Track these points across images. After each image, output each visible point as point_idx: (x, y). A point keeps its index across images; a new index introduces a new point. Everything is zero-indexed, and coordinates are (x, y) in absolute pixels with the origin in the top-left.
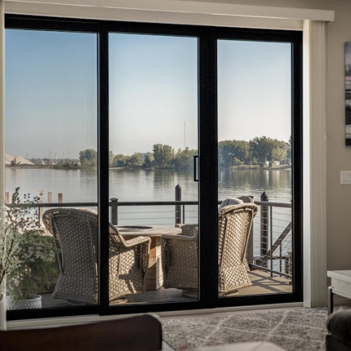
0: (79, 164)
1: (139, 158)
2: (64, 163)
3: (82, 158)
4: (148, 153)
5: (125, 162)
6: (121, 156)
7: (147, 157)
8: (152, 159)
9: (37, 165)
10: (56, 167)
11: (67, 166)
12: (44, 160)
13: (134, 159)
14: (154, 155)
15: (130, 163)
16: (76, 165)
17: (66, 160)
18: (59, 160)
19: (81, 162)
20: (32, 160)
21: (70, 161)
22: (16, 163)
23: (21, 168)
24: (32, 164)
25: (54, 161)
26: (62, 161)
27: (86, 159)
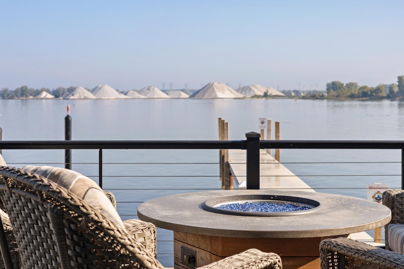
0: (326, 94)
1: (383, 89)
2: (312, 93)
3: (328, 89)
4: (393, 84)
5: (369, 93)
6: (365, 87)
7: (391, 88)
8: (396, 89)
9: (288, 95)
10: (304, 98)
11: (314, 96)
12: (294, 91)
13: (378, 90)
14: (399, 86)
15: (374, 94)
16: (323, 96)
17: (314, 91)
18: (307, 91)
19: (328, 93)
20: (283, 92)
21: (317, 92)
22: (269, 94)
23: (273, 98)
24: (283, 95)
25: (303, 92)
26: (310, 92)
27: (332, 90)
